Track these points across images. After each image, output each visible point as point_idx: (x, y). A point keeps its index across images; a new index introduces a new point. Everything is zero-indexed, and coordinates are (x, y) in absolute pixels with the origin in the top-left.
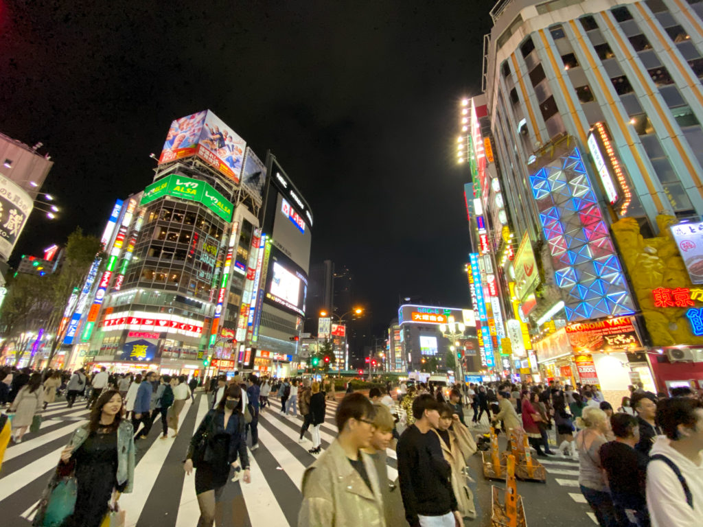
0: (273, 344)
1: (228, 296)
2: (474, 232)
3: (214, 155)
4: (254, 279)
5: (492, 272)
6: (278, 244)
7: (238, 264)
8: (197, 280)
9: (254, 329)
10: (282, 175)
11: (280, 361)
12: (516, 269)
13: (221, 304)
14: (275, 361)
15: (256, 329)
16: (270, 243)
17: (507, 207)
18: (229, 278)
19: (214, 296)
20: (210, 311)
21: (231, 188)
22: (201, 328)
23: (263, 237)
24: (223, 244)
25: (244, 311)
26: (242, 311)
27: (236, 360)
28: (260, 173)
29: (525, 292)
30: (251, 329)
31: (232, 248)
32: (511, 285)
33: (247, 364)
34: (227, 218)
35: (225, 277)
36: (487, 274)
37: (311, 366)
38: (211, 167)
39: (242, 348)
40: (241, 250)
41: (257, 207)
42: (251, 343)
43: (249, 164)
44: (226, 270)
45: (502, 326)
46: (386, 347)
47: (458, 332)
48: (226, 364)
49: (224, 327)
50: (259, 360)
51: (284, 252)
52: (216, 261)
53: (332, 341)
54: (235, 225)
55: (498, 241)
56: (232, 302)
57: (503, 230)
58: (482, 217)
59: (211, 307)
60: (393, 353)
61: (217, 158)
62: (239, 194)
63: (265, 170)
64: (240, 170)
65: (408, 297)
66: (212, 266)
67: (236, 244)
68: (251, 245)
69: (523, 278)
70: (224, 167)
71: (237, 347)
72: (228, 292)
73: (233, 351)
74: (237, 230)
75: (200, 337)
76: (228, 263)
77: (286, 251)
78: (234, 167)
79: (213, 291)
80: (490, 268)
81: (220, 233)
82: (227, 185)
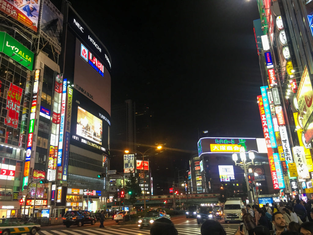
0: (82, 181)
1: (36, 140)
2: (264, 67)
3: (11, 5)
4: (59, 123)
5: (280, 103)
6: (80, 88)
7: (43, 109)
8: (5, 126)
9: (63, 169)
10: (78, 21)
11: (89, 197)
12: (299, 100)
13: (30, 148)
14: (85, 197)
15: (65, 169)
16: (72, 88)
17: (290, 44)
18: (35, 124)
19: (23, 141)
20: (21, 155)
21: (30, 36)
22: (14, 172)
23: (65, 82)
24: (27, 91)
25: (52, 153)
26: (50, 153)
27: (49, 198)
28: (57, 20)
29: (306, 121)
30: (60, 169)
31: (36, 94)
32: (295, 115)
33: (59, 201)
34: (29, 65)
35: (32, 123)
36: (275, 105)
37: (119, 199)
38: (9, 17)
39: (54, 187)
40: (44, 96)
41: (56, 54)
42: (61, 182)
43: (46, 11)
44: (33, 116)
45: (290, 152)
46: (188, 177)
47: (248, 160)
48: (40, 202)
49: (35, 169)
50: (71, 197)
51: (85, 95)
52: (22, 108)
53: (137, 175)
54: (37, 72)
55: (283, 74)
56: (41, 146)
57: (287, 65)
58: (270, 53)
59: (21, 151)
60: (195, 182)
61: (15, 8)
62: (39, 42)
63: (61, 17)
64: (37, 18)
65: (205, 130)
66: (18, 112)
67: (39, 90)
68: (54, 90)
69: (305, 109)
70: (22, 16)
71: (49, 186)
72: (36, 136)
73: (45, 190)
74: (40, 77)
75: (13, 179)
76: (34, 109)
77: (88, 94)
78: (32, 16)
79: (22, 136)
80: (277, 100)
81: (24, 81)
82: (26, 34)
